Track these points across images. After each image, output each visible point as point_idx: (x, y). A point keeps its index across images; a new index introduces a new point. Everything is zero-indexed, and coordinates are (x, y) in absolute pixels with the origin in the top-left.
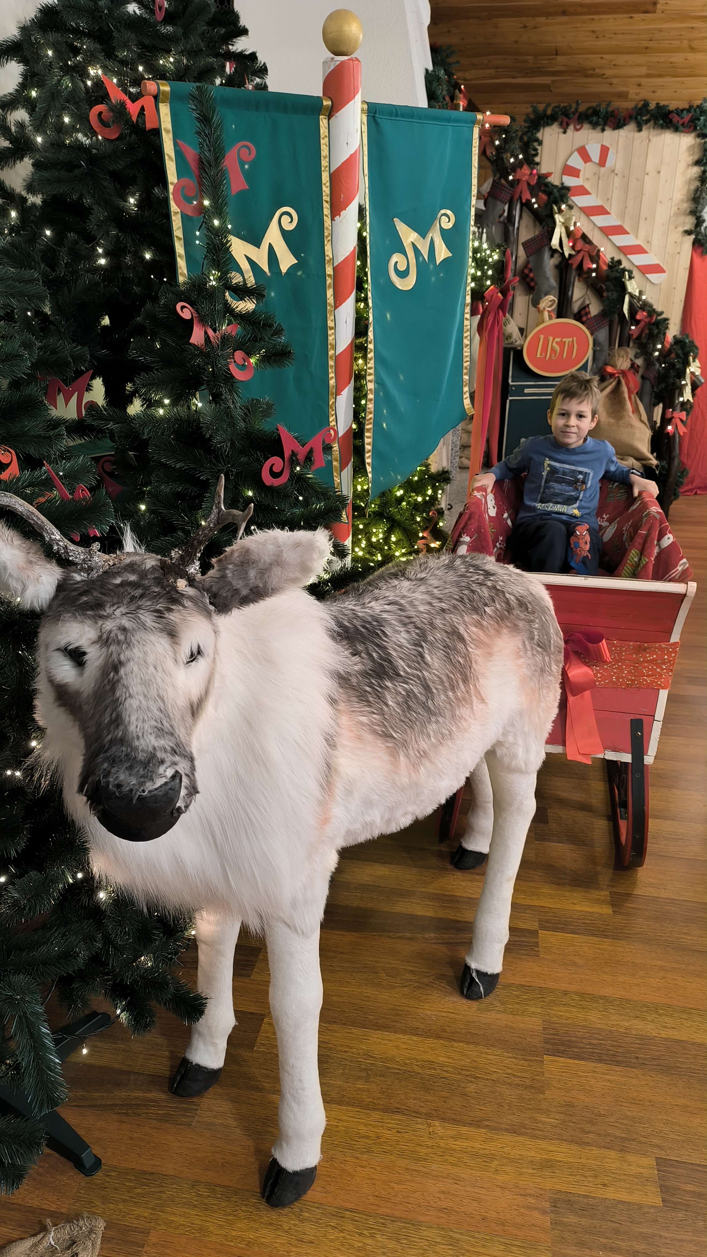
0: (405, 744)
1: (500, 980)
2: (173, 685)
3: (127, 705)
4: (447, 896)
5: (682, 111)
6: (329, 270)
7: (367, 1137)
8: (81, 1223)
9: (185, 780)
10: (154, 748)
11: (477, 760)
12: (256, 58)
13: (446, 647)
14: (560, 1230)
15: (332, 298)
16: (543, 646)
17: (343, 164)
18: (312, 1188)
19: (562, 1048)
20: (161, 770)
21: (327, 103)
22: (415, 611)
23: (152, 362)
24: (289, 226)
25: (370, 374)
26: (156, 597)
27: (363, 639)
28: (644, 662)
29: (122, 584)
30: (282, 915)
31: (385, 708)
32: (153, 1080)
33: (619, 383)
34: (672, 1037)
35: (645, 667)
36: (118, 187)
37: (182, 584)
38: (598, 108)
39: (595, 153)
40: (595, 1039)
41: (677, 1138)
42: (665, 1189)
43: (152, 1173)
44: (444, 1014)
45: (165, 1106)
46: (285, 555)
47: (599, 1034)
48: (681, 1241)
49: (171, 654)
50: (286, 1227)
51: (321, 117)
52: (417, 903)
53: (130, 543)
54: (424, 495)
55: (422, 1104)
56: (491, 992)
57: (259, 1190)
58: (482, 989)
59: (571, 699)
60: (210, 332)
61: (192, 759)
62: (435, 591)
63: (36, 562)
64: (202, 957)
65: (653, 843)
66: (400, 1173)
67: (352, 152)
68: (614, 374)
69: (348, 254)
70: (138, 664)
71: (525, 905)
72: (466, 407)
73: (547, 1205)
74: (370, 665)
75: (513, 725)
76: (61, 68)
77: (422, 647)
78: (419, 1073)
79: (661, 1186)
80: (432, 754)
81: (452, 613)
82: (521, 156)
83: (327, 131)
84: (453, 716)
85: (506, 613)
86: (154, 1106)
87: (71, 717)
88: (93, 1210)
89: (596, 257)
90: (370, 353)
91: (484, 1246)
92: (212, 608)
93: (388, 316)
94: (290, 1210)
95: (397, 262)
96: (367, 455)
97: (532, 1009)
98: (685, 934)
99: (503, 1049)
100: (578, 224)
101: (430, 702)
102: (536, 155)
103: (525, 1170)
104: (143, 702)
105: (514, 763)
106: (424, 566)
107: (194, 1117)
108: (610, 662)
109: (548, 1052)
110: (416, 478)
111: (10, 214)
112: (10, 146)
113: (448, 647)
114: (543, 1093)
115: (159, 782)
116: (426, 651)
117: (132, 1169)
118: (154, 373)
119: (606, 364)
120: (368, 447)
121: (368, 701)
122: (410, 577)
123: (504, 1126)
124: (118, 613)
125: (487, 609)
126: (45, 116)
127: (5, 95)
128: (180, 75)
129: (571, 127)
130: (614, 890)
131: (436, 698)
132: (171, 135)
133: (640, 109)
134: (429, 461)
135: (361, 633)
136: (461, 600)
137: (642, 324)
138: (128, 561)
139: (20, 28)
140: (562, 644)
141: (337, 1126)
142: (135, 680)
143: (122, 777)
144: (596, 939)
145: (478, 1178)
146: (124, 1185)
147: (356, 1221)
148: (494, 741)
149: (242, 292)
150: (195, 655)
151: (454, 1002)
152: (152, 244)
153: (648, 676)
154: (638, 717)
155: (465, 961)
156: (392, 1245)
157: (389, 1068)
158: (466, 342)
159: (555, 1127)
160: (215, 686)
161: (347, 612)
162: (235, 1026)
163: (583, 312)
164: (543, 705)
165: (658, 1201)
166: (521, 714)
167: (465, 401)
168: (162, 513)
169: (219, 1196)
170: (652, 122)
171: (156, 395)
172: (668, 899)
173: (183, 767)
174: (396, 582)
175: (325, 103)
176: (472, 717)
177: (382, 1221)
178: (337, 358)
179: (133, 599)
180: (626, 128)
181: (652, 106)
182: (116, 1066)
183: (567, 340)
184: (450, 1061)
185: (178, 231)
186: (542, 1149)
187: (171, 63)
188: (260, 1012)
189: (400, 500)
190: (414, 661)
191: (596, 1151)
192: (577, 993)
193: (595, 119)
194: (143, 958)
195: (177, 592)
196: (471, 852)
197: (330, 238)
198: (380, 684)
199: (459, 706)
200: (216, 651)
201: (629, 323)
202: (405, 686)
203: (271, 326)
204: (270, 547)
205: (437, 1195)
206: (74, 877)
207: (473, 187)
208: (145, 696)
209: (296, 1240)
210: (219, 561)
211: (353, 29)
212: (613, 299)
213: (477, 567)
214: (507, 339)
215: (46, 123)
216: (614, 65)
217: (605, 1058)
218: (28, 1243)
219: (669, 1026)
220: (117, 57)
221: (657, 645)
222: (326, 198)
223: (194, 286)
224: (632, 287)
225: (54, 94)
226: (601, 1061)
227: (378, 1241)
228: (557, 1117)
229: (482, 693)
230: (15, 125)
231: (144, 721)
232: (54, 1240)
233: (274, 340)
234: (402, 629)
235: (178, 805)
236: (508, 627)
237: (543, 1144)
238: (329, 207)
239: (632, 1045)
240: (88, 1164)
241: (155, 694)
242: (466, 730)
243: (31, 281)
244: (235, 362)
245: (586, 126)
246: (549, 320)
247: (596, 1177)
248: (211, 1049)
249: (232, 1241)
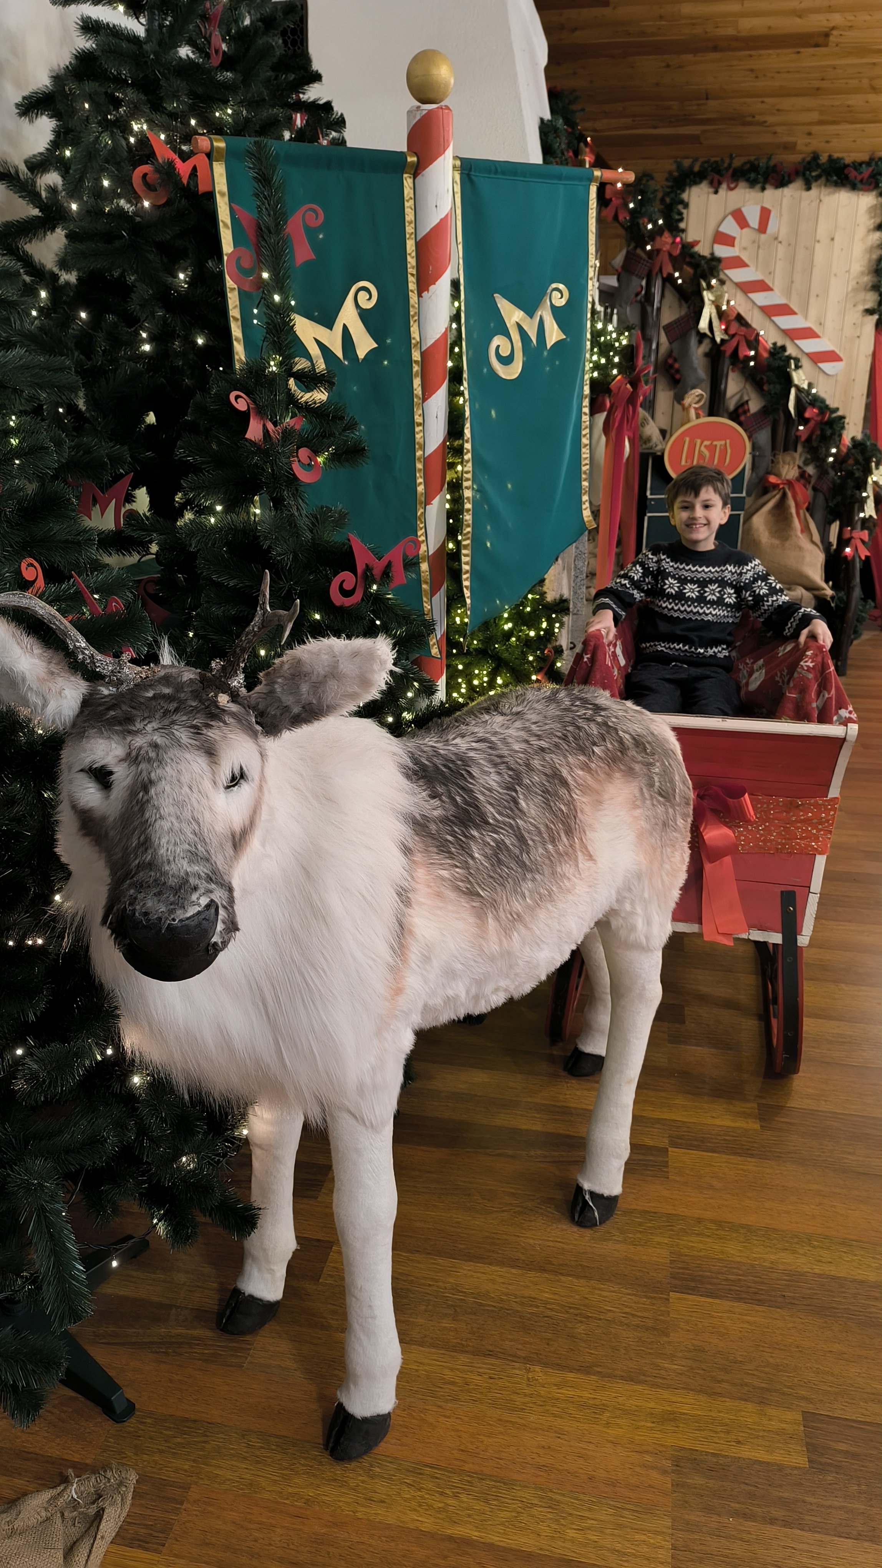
0: (494, 905)
1: (620, 1203)
2: (211, 809)
3: (157, 827)
4: (558, 1107)
5: (861, 164)
6: (416, 356)
7: (453, 1383)
8: (109, 1474)
9: (222, 912)
10: (187, 874)
11: (586, 930)
12: (332, 108)
13: (546, 791)
14: (681, 1492)
15: (420, 388)
16: (666, 795)
17: (431, 230)
18: (385, 1439)
19: (693, 1284)
20: (194, 897)
21: (412, 159)
22: (508, 750)
23: (203, 463)
24: (367, 304)
25: (467, 480)
26: (194, 711)
27: (445, 780)
28: (797, 821)
29: (155, 697)
30: (347, 1103)
31: (471, 861)
32: (199, 1316)
33: (784, 496)
34: (827, 1273)
35: (797, 828)
36: (166, 260)
37: (223, 699)
38: (756, 163)
39: (753, 217)
40: (733, 1274)
41: (830, 1389)
42: (812, 1448)
43: (195, 1421)
44: (551, 1244)
45: (210, 1345)
46: (341, 666)
47: (739, 1269)
48: (830, 1507)
49: (209, 775)
50: (352, 1483)
51: (405, 175)
52: (521, 1115)
53: (167, 656)
54: (538, 629)
55: (520, 1347)
56: (608, 1219)
57: (321, 1441)
58: (596, 1214)
59: (708, 867)
60: (270, 426)
61: (230, 890)
62: (533, 727)
63: (58, 674)
64: (256, 1164)
65: (813, 1047)
66: (491, 1425)
67: (443, 216)
68: (778, 485)
69: (438, 336)
70: (171, 783)
71: (653, 1119)
72: (586, 519)
73: (668, 1464)
74: (452, 810)
75: (630, 890)
76: (99, 123)
77: (516, 791)
78: (518, 1311)
79: (808, 1444)
80: (527, 919)
81: (553, 752)
82: (661, 222)
83: (412, 191)
84: (554, 873)
85: (619, 754)
86: (198, 1344)
87: (97, 848)
88: (124, 1461)
89: (754, 342)
90: (466, 454)
91: (590, 1510)
92: (259, 728)
93: (493, 413)
94: (358, 1464)
95: (498, 346)
96: (464, 577)
97: (658, 1239)
98: (849, 1153)
99: (620, 1284)
100: (732, 303)
101: (525, 856)
102: (681, 220)
103: (643, 1423)
104: (176, 824)
105: (632, 937)
106: (520, 699)
107: (246, 1358)
108: (755, 822)
109: (676, 1289)
110: (528, 609)
111: (39, 295)
112: (40, 214)
113: (548, 792)
114: (667, 1335)
115: (192, 911)
116: (521, 797)
117: (171, 1416)
118: (204, 475)
119: (769, 473)
120: (466, 567)
121: (450, 852)
122: (504, 711)
123: (619, 1373)
124: (149, 728)
125: (596, 749)
126: (81, 180)
127: (34, 155)
128: (239, 129)
129: (724, 186)
130: (764, 1101)
131: (533, 852)
132: (226, 199)
133: (809, 163)
134: (545, 589)
135: (442, 774)
136: (565, 738)
137: (812, 424)
138: (162, 673)
139: (52, 77)
140: (691, 795)
141: (417, 1370)
142: (167, 800)
143: (150, 904)
144: (739, 1158)
145: (586, 1432)
146: (161, 1433)
147: (437, 1478)
148: (607, 909)
149: (309, 380)
150: (237, 779)
151: (563, 1230)
152: (204, 327)
153: (802, 838)
154: (790, 888)
155: (577, 1180)
156: (479, 1506)
157: (481, 1305)
158: (585, 441)
159: (680, 1374)
160: (262, 818)
161: (426, 749)
162: (296, 1250)
163: (741, 410)
164: (667, 866)
165: (802, 1461)
166: (639, 877)
167: (584, 512)
168: (212, 639)
169: (274, 1447)
170: (823, 179)
171: (205, 501)
172: (830, 1112)
173: (219, 895)
174: (487, 717)
175: (409, 159)
176: (578, 876)
177: (469, 1479)
178: (426, 460)
179: (166, 713)
180: (791, 186)
181: (824, 159)
182: (155, 1299)
183: (718, 443)
184: (556, 1297)
185: (234, 311)
186: (664, 1400)
187: (229, 115)
188: (328, 1239)
189: (509, 634)
190: (505, 807)
191: (729, 1403)
192: (713, 1221)
193: (753, 175)
194: (184, 1159)
195: (218, 707)
196: (589, 1054)
197: (416, 318)
198: (464, 833)
199: (560, 862)
200: (263, 778)
201: (796, 422)
202: (495, 836)
203: (342, 418)
204: (325, 657)
205: (535, 1450)
206: (103, 1054)
207: (590, 256)
208: (178, 818)
209: (364, 1498)
210: (267, 675)
211: (443, 73)
212: (775, 393)
213: (585, 701)
214: (645, 443)
215: (81, 187)
216: (778, 110)
217: (744, 1296)
218: (46, 1495)
219: (824, 1260)
220: (166, 109)
221: (812, 801)
222: (412, 270)
223: (251, 372)
224: (800, 378)
225: (90, 153)
226: (739, 1299)
227: (462, 1502)
228: (683, 1364)
229: (590, 848)
230: (45, 190)
231: (176, 844)
232: (76, 1493)
233: (347, 436)
234: (492, 770)
235: (214, 940)
236: (621, 770)
237: (666, 1394)
238: (414, 280)
239: (778, 1282)
240: (119, 1408)
241: (189, 815)
242: (569, 891)
243: (62, 369)
244: (299, 461)
245: (742, 184)
246: (696, 419)
247: (728, 1432)
248: (268, 1276)
249: (287, 1499)
